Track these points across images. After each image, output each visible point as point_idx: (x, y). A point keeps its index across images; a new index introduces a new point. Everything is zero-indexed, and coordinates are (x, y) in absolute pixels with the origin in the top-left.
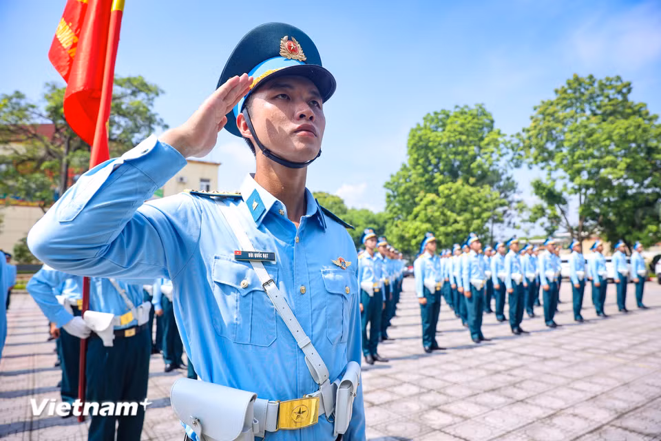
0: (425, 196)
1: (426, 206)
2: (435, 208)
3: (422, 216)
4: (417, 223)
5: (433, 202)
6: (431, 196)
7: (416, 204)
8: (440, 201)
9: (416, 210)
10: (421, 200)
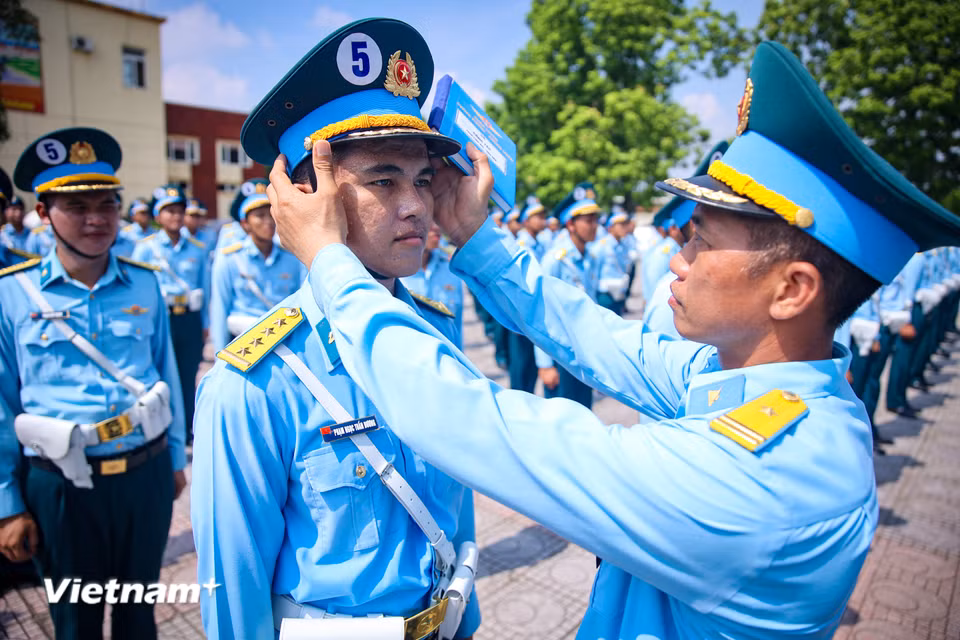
0: (575, 112)
1: (577, 128)
2: (594, 133)
3: (568, 146)
4: (557, 161)
5: (590, 124)
6: (587, 113)
7: (558, 125)
8: (604, 122)
9: (556, 135)
10: (570, 117)
